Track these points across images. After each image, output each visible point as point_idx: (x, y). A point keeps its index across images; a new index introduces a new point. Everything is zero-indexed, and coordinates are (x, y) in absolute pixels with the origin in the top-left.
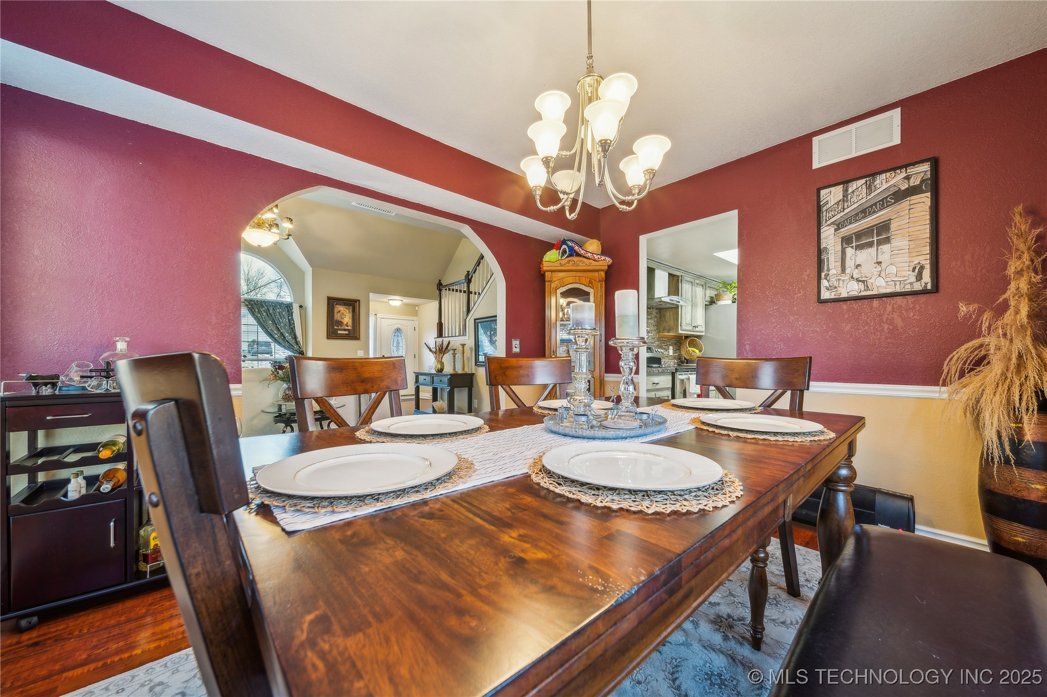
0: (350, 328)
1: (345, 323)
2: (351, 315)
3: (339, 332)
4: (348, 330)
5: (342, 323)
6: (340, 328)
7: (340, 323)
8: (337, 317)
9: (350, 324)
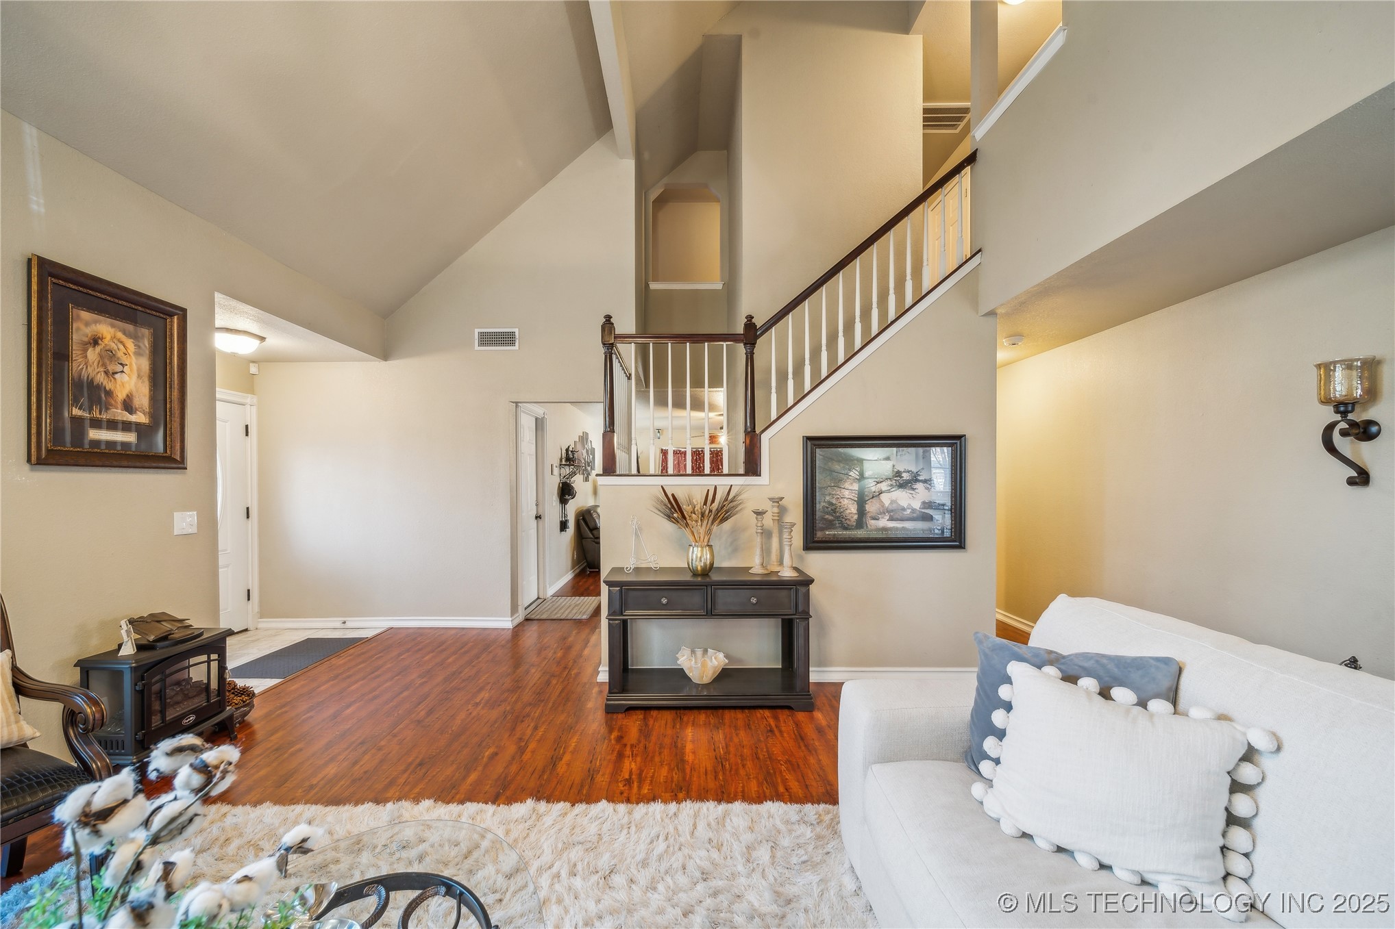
0: (140, 418)
1: (121, 395)
2: (145, 364)
3: (94, 434)
4: (138, 428)
5: (109, 393)
6: (96, 414)
7: (96, 395)
8: (87, 364)
9: (143, 398)
